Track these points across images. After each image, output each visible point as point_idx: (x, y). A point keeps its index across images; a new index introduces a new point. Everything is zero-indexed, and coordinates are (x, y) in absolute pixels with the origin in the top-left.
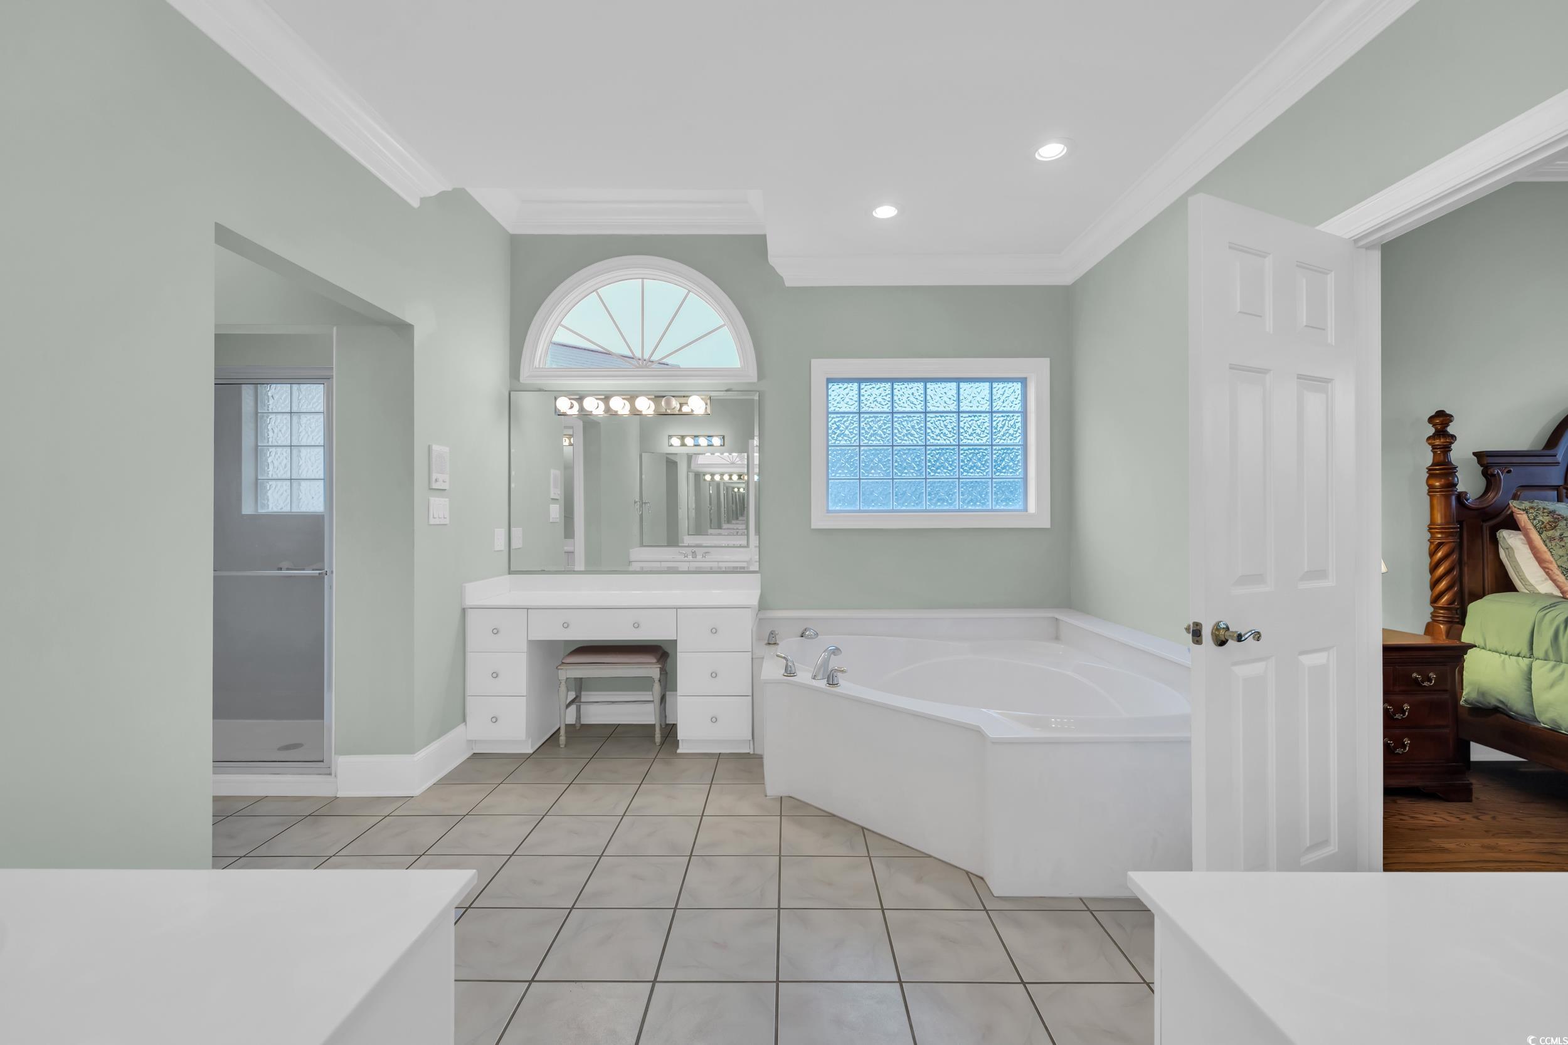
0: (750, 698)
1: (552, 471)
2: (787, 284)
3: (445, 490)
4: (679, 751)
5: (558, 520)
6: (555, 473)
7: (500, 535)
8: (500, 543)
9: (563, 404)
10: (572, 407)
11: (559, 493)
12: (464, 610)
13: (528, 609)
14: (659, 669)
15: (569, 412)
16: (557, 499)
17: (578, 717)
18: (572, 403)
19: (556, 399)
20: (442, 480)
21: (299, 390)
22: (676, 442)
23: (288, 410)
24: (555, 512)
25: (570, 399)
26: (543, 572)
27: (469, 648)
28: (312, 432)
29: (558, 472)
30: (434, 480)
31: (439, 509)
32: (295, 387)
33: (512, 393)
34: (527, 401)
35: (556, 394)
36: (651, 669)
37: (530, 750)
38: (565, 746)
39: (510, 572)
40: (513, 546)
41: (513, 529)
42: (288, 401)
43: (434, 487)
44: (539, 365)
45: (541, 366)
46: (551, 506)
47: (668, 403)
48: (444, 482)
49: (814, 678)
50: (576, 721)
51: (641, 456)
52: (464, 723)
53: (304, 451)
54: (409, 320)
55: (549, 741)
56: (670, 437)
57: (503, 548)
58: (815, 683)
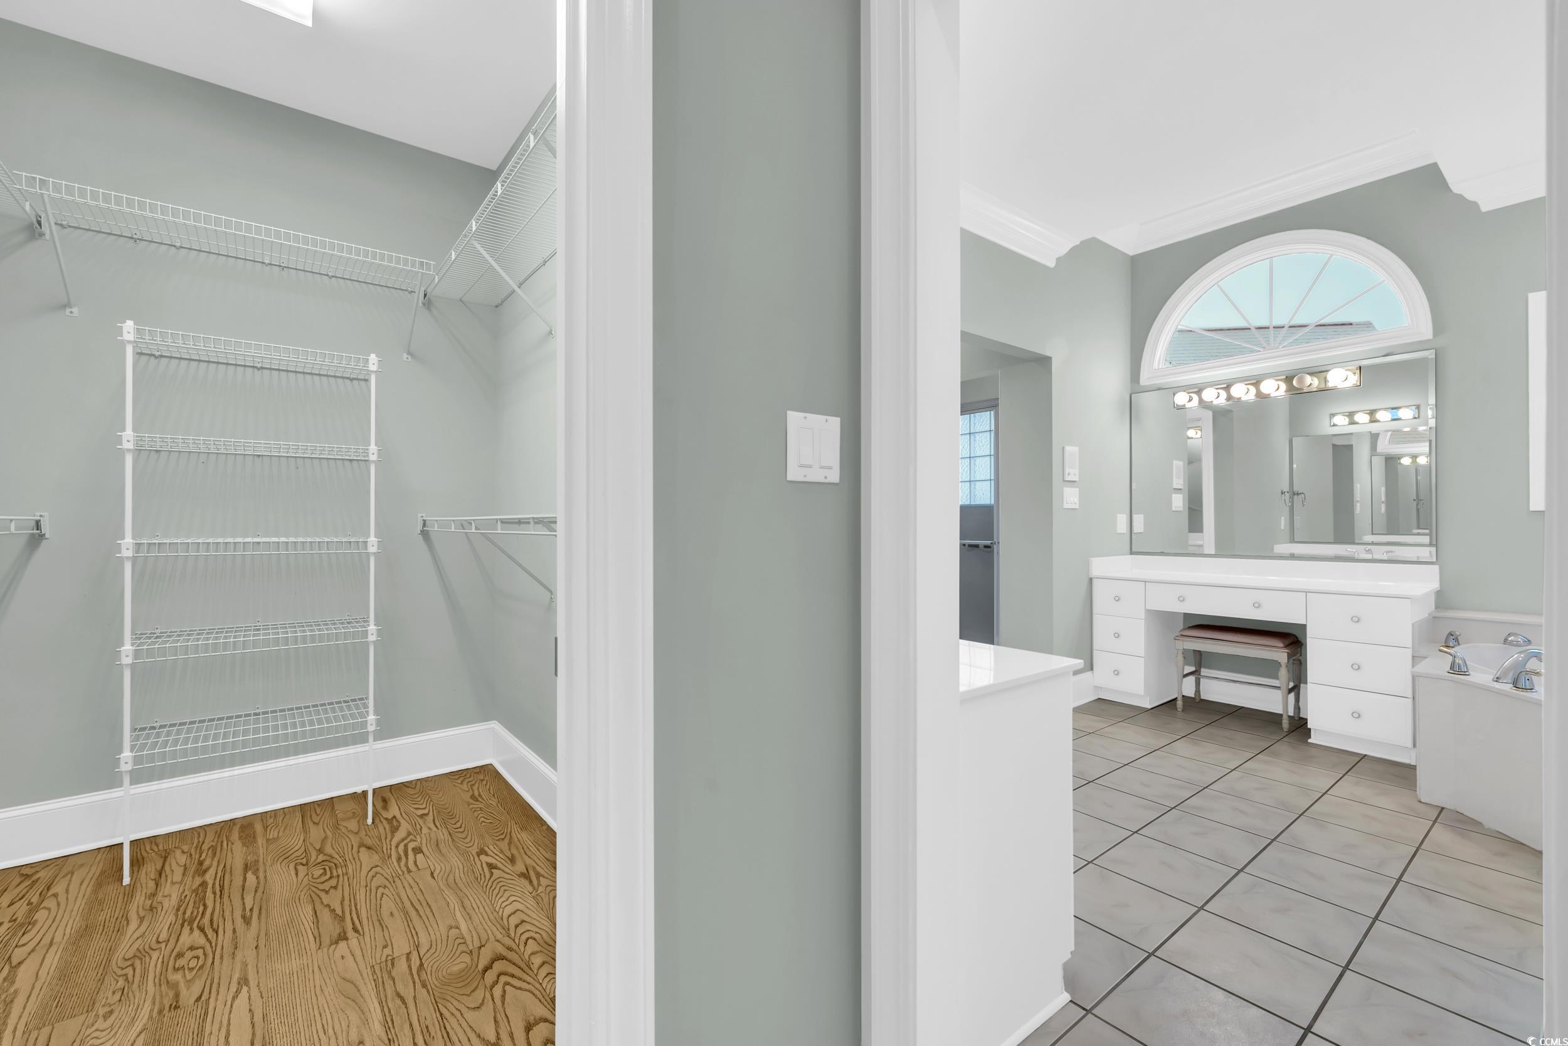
0: (1410, 701)
1: (1175, 462)
2: (1484, 208)
3: (1075, 481)
4: (1309, 741)
5: (1181, 509)
6: (1178, 465)
7: (1122, 520)
8: (1122, 525)
9: (1181, 398)
10: (1190, 400)
11: (1182, 483)
12: (1091, 579)
13: (1146, 582)
14: (1286, 654)
15: (1188, 405)
16: (1181, 489)
17: (1198, 691)
18: (1190, 397)
19: (1174, 395)
20: (1072, 473)
21: (975, 416)
22: (1341, 420)
23: (968, 432)
24: (1178, 502)
25: (1188, 393)
26: (1162, 554)
27: (1095, 611)
28: (983, 445)
29: (1181, 463)
30: (1067, 473)
31: (1071, 498)
32: (972, 415)
33: (1133, 395)
34: (1147, 400)
35: (1175, 390)
36: (1279, 654)
37: (1147, 704)
38: (1183, 711)
39: (1132, 553)
40: (1135, 530)
41: (1135, 516)
42: (969, 425)
43: (1067, 479)
44: (1158, 367)
45: (1160, 367)
46: (1173, 495)
47: (1301, 381)
48: (1074, 474)
49: (1497, 680)
50: (1195, 694)
51: (1291, 442)
52: (1091, 672)
53: (978, 460)
54: (1048, 354)
55: (1167, 704)
56: (1332, 415)
57: (1125, 532)
58: (1497, 685)
